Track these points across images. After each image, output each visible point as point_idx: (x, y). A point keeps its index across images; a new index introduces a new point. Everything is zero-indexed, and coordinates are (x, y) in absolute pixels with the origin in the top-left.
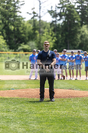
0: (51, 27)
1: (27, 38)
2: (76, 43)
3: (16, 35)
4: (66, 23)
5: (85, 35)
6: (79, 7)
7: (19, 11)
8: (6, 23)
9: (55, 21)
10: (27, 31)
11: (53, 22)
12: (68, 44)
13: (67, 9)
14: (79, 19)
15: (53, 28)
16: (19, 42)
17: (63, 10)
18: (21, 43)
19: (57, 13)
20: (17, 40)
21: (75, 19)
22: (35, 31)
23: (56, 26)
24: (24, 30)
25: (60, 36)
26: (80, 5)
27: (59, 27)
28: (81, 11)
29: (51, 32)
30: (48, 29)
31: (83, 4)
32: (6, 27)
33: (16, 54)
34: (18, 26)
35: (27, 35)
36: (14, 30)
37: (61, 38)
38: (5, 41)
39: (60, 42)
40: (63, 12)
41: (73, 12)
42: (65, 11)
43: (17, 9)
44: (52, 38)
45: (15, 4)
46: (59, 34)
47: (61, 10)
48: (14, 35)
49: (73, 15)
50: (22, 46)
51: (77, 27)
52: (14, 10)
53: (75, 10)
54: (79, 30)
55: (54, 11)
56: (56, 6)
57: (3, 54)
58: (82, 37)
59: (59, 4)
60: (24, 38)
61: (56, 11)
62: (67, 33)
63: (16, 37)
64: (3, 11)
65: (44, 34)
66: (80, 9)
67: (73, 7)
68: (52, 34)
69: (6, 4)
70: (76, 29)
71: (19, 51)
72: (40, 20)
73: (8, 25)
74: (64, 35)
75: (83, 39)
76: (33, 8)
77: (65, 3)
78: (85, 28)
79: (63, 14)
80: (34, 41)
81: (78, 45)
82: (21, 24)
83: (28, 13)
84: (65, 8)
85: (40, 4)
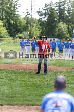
0: (38, 22)
1: (22, 30)
2: (55, 33)
3: (15, 27)
4: (49, 20)
5: (61, 29)
6: (58, 10)
7: (17, 11)
8: (8, 18)
9: (41, 19)
10: (22, 25)
11: (40, 19)
12: (50, 35)
13: (49, 11)
14: (58, 18)
15: (40, 23)
16: (16, 32)
17: (47, 11)
18: (18, 32)
19: (43, 13)
20: (15, 31)
21: (55, 17)
22: (27, 25)
23: (42, 22)
24: (20, 24)
25: (44, 28)
26: (59, 8)
27: (44, 23)
28: (59, 12)
29: (38, 25)
30: (36, 23)
31: (60, 8)
32: (8, 21)
33: (14, 40)
34: (16, 21)
35: (22, 27)
36: (13, 23)
37: (45, 30)
38: (7, 30)
39: (45, 33)
40: (47, 12)
41: (54, 13)
42: (48, 12)
43: (16, 9)
44: (39, 30)
45: (14, 6)
46: (44, 27)
47: (45, 11)
48: (13, 27)
49: (53, 15)
50: (19, 35)
51: (56, 23)
52: (14, 10)
53: (55, 11)
54: (57, 25)
55: (41, 12)
56: (42, 9)
57: (6, 39)
58: (59, 30)
59: (44, 7)
60: (20, 29)
61: (42, 11)
62: (49, 27)
63: (14, 28)
64: (6, 10)
65: (33, 27)
66: (59, 11)
67: (54, 9)
68: (39, 27)
69: (8, 6)
70: (55, 25)
71: (16, 38)
72: (31, 17)
73: (10, 20)
74: (47, 28)
75: (60, 31)
76: (27, 9)
77: (49, 6)
78: (62, 24)
79: (47, 14)
80: (27, 31)
81: (56, 35)
82: (19, 19)
83: (23, 12)
84: (49, 10)
85: (32, 7)
